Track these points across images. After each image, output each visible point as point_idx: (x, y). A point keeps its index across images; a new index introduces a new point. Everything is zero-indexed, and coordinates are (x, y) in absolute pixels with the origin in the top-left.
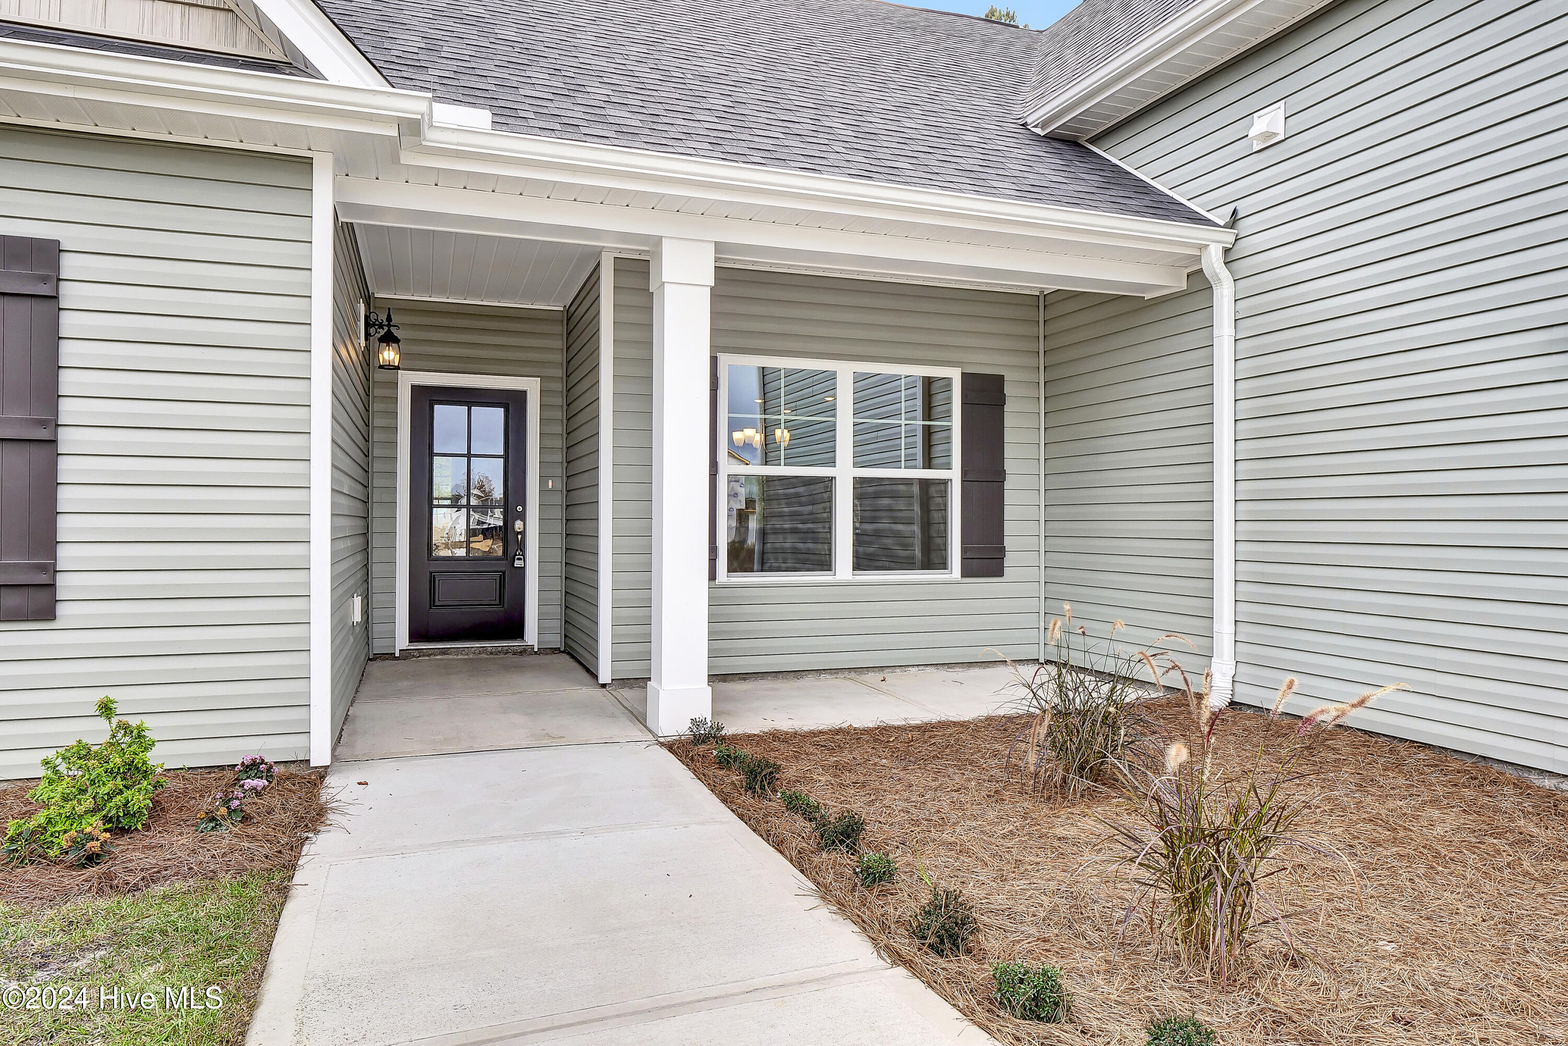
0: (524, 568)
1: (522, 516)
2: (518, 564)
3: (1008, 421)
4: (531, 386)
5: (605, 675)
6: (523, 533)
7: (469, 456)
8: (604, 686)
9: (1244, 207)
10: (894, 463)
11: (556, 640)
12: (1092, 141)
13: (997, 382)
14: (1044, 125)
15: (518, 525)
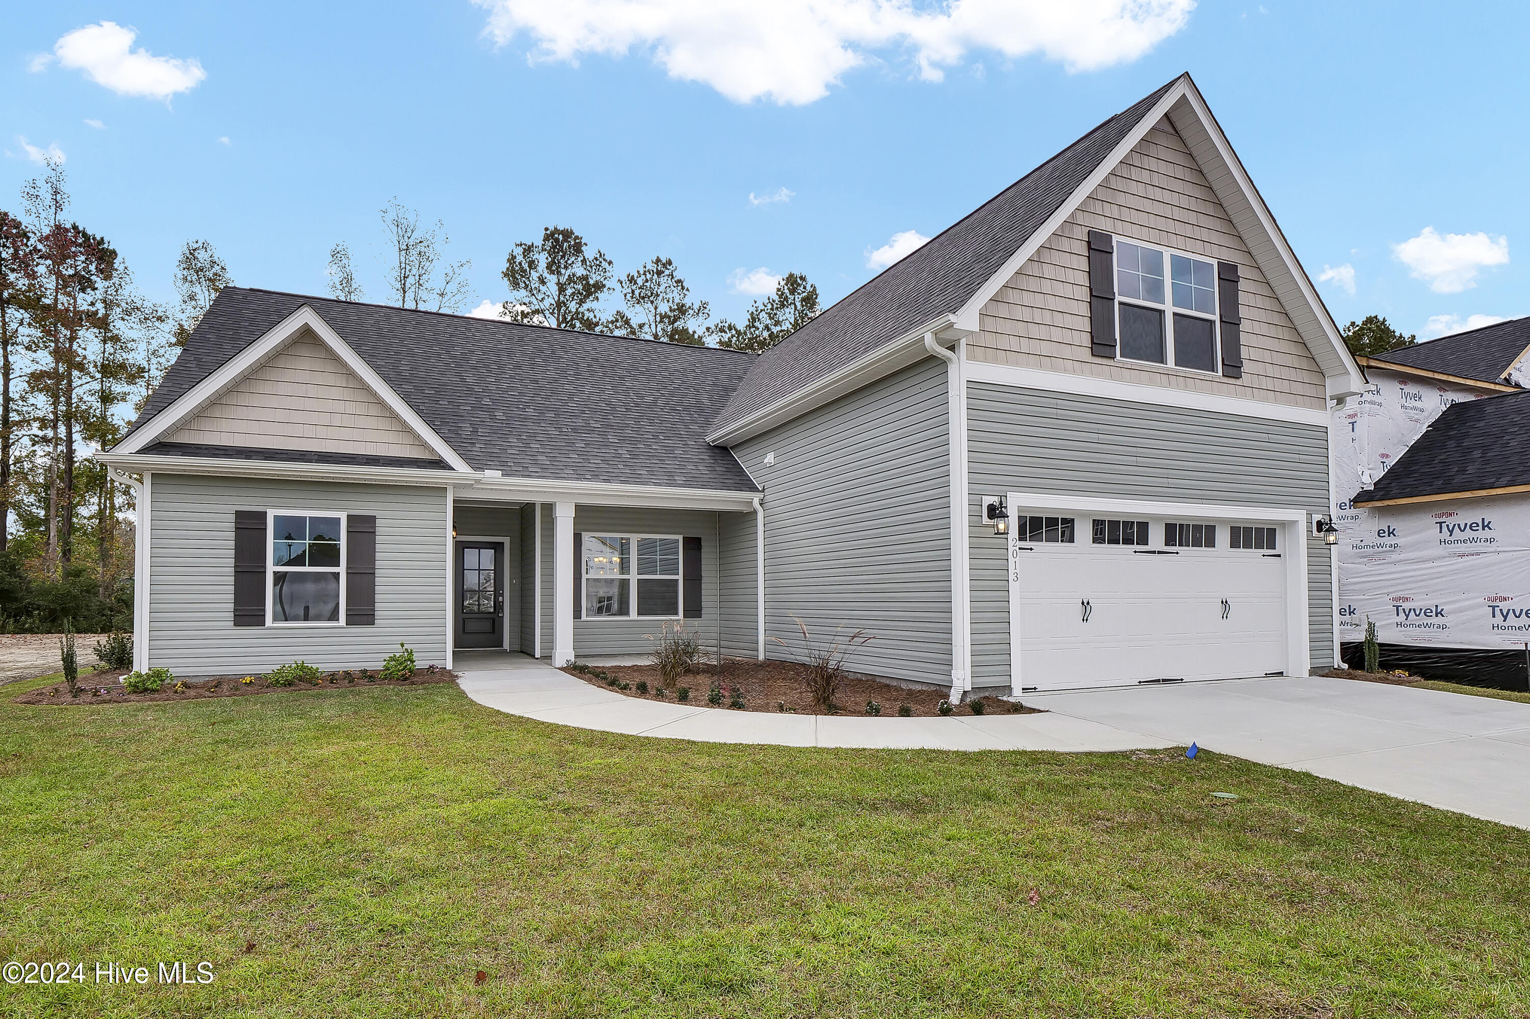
0: (503, 617)
1: (502, 595)
2: (500, 615)
3: (703, 556)
4: (506, 541)
5: (538, 655)
6: (503, 602)
7: (479, 570)
8: (537, 659)
9: (767, 485)
10: (655, 573)
11: (517, 648)
12: (731, 448)
13: (699, 540)
14: (713, 442)
15: (501, 598)
